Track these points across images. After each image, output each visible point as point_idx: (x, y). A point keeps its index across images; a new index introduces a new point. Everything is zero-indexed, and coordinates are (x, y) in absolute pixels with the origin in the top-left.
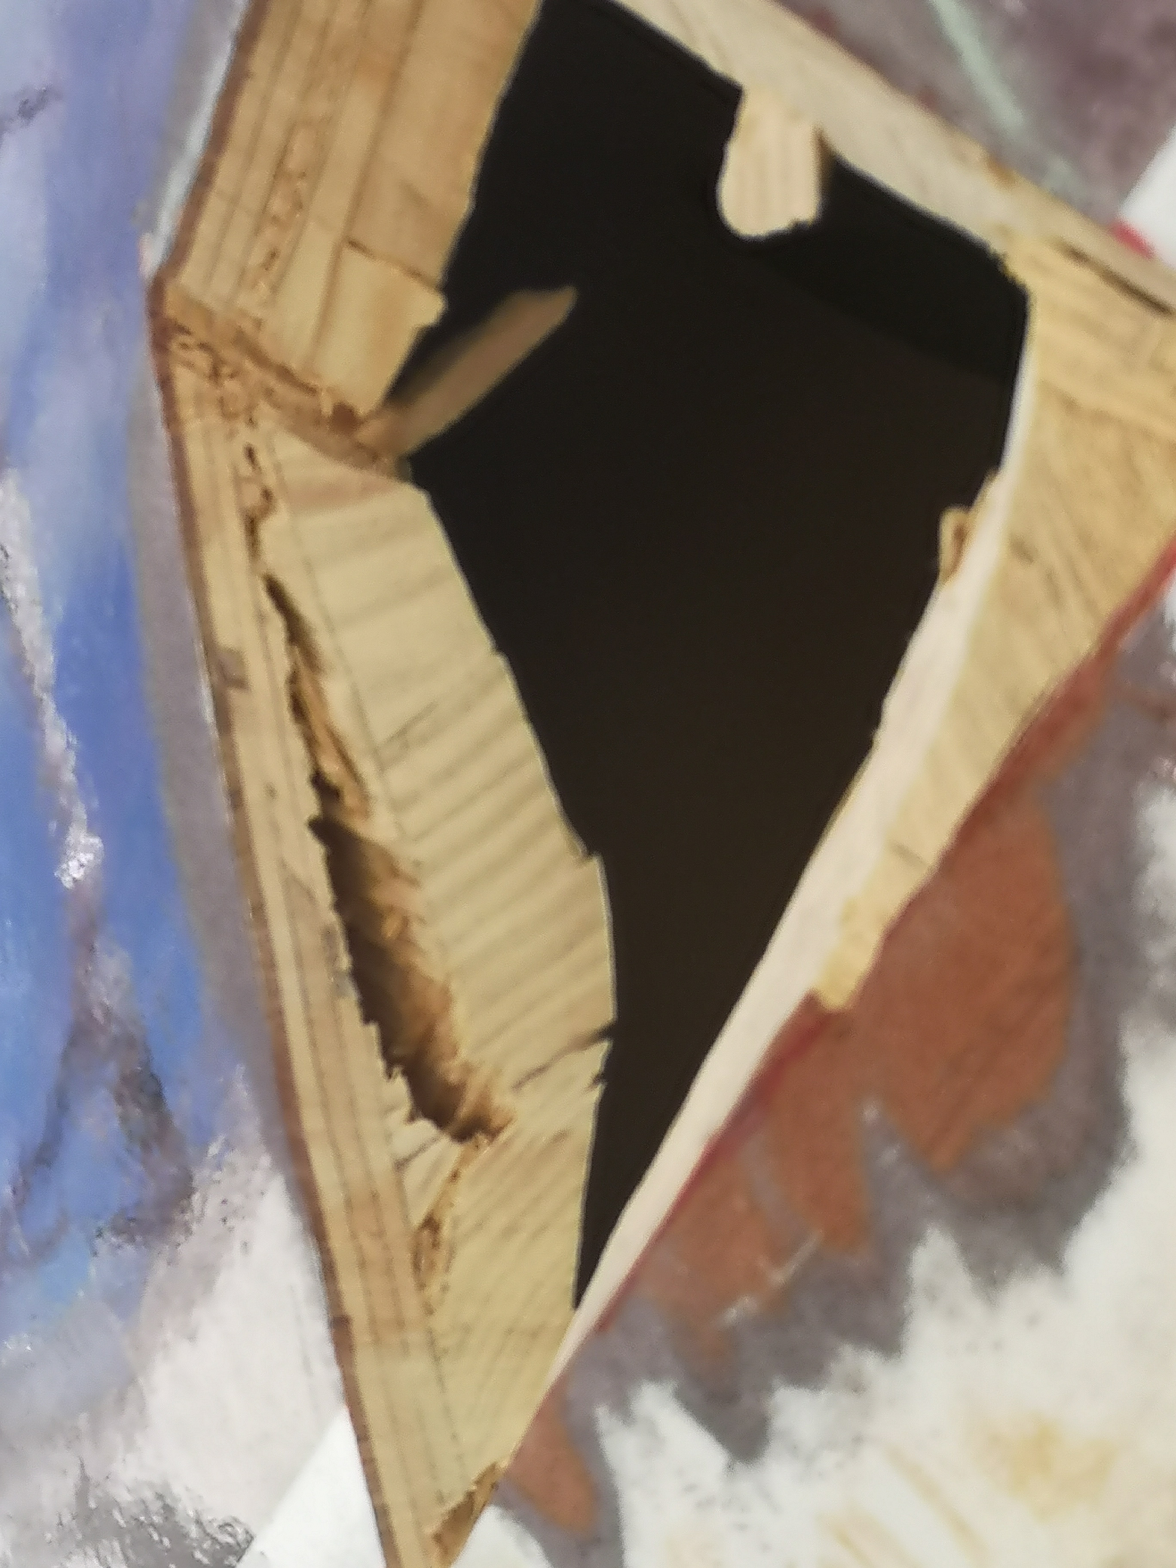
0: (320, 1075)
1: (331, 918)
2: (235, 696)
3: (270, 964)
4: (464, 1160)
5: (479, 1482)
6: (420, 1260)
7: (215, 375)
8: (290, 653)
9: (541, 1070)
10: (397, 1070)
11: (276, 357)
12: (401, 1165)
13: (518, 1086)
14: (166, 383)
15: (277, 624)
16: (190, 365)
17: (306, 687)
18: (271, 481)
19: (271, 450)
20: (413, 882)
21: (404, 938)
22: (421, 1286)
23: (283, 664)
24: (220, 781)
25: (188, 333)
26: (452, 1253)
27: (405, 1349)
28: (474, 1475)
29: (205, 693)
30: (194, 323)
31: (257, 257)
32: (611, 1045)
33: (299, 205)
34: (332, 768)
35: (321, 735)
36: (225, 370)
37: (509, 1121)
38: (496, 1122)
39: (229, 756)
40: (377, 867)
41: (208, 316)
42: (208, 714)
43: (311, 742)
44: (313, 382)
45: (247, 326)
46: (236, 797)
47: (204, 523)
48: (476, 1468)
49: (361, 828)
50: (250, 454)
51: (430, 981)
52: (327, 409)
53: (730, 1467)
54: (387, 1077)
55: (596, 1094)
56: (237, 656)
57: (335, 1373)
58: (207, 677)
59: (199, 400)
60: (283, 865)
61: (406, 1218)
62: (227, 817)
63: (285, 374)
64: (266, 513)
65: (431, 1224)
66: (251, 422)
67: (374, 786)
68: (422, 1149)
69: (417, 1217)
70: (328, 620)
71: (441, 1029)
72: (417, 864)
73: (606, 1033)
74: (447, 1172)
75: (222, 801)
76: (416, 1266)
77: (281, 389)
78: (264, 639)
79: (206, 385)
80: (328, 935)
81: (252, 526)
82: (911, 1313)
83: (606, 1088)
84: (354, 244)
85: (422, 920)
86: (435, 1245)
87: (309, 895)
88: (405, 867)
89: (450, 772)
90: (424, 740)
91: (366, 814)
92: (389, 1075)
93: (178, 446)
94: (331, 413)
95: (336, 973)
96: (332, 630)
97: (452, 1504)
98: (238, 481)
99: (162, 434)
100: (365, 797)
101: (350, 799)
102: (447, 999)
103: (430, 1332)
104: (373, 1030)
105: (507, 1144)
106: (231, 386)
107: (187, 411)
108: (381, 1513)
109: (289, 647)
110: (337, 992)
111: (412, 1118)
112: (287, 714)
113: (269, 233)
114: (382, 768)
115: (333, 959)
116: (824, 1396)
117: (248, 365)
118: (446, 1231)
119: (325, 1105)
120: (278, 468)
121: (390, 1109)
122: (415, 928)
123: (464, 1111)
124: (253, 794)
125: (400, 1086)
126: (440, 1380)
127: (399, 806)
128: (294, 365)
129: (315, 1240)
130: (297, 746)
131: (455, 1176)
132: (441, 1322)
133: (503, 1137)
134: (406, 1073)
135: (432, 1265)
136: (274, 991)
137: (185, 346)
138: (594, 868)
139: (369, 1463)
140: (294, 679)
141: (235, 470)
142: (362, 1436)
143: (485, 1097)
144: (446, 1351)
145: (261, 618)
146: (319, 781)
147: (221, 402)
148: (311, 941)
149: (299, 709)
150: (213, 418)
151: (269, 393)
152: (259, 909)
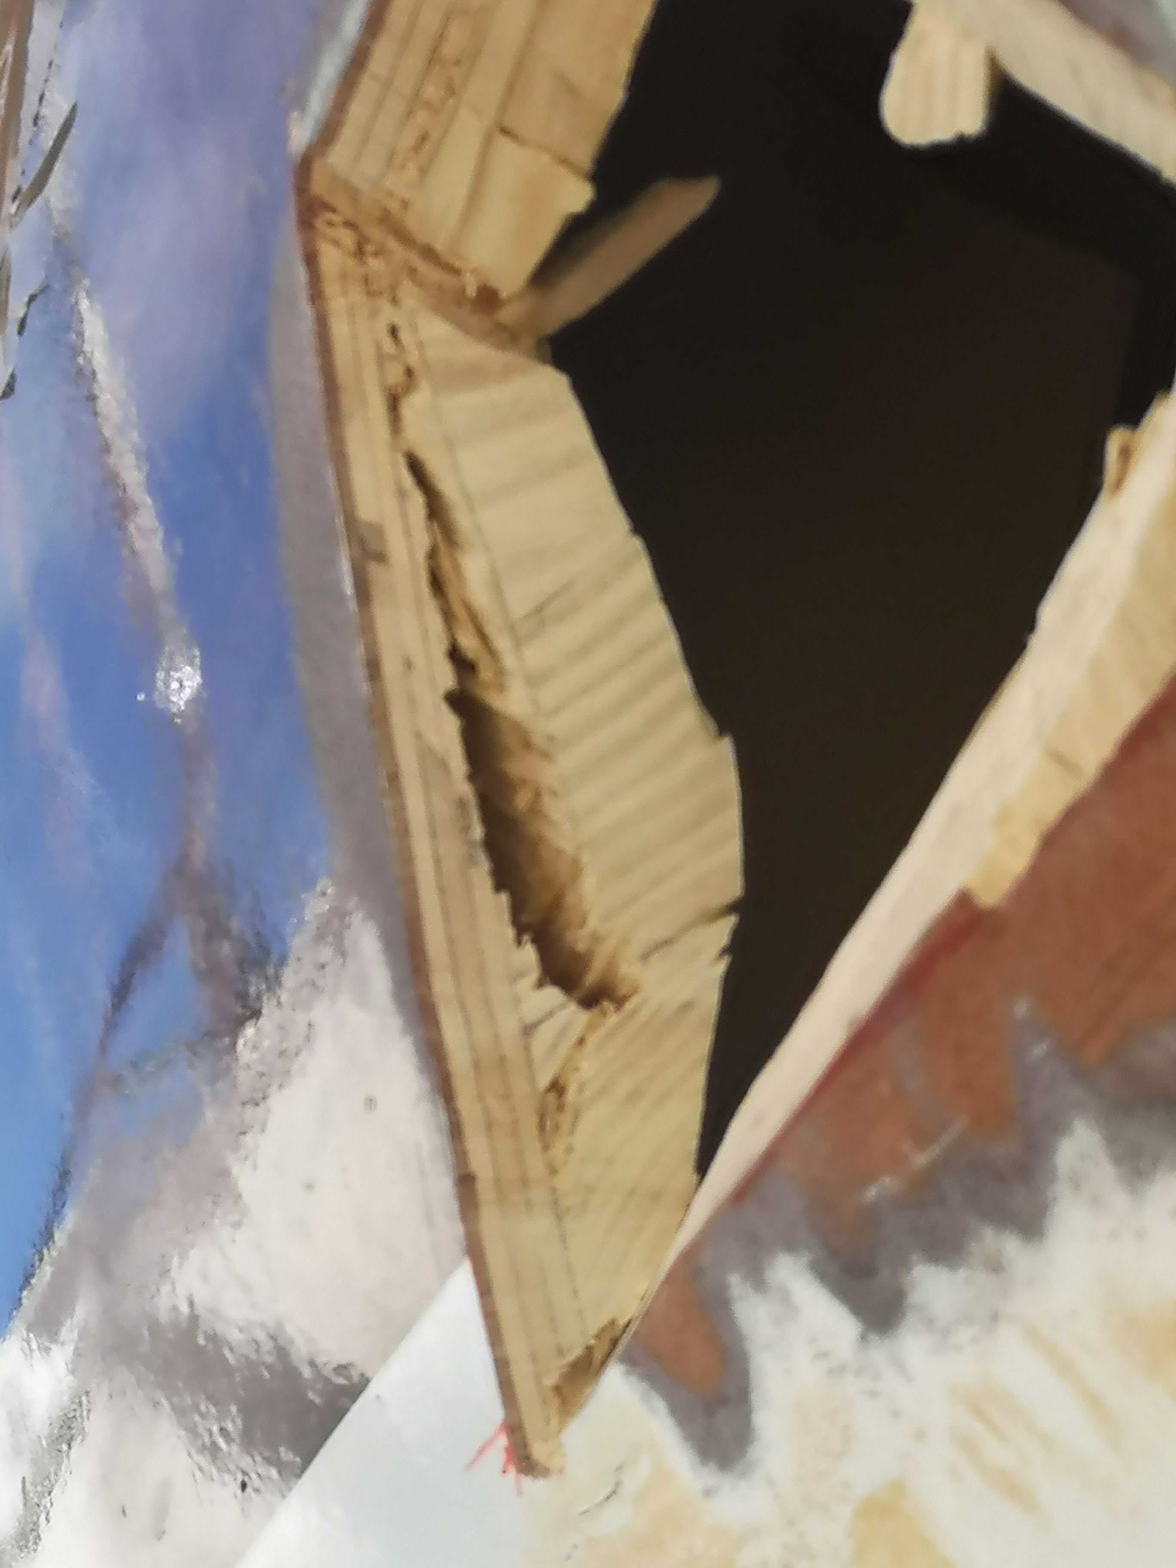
0: (451, 940)
1: (466, 790)
2: (374, 570)
3: (404, 832)
4: (591, 1027)
5: (598, 1337)
6: (545, 1124)
7: (360, 253)
8: (429, 529)
9: (667, 943)
10: (526, 938)
11: (421, 237)
12: (528, 1030)
13: (645, 957)
14: (311, 259)
15: (417, 500)
16: (336, 243)
17: (445, 563)
18: (413, 359)
19: (414, 328)
20: (546, 756)
21: (535, 809)
22: (546, 1147)
23: (422, 540)
24: (359, 651)
25: (334, 211)
26: (576, 1116)
27: (529, 1206)
28: (594, 1329)
29: (346, 567)
30: (341, 202)
31: (408, 139)
32: (738, 920)
33: (451, 91)
34: (468, 643)
35: (459, 611)
36: (369, 248)
37: (635, 990)
38: (623, 990)
39: (367, 628)
40: (510, 739)
41: (354, 195)
42: (348, 588)
43: (448, 616)
44: (457, 264)
45: (394, 206)
46: (374, 668)
47: (347, 400)
48: (596, 1322)
49: (495, 701)
50: (394, 332)
51: (559, 852)
52: (471, 291)
53: (863, 1338)
54: (516, 944)
55: (721, 967)
56: (378, 531)
57: (459, 1229)
58: (347, 549)
59: (344, 276)
60: (418, 735)
61: (532, 1079)
62: (364, 688)
63: (429, 253)
64: (408, 390)
65: (557, 1087)
66: (395, 301)
67: (509, 661)
68: (550, 1014)
69: (544, 1081)
70: (467, 497)
71: (570, 899)
72: (551, 738)
73: (734, 908)
74: (573, 1037)
75: (360, 673)
76: (542, 1127)
77: (423, 267)
78: (404, 516)
79: (351, 262)
80: (462, 804)
81: (394, 403)
82: (1055, 1199)
83: (732, 961)
84: (505, 131)
85: (555, 794)
86: (561, 1108)
87: (444, 765)
88: (538, 740)
89: (584, 650)
90: (560, 618)
91: (501, 688)
92: (519, 942)
93: (322, 322)
94: (474, 295)
95: (470, 843)
96: (471, 508)
97: (571, 1357)
98: (381, 358)
99: (306, 310)
100: (500, 672)
101: (485, 674)
102: (576, 869)
103: (554, 1191)
104: (504, 898)
105: (635, 1012)
106: (375, 264)
107: (331, 287)
108: (502, 1365)
109: (429, 523)
110: (471, 860)
111: (540, 984)
112: (425, 589)
113: (421, 117)
114: (518, 644)
115: (466, 829)
116: (962, 1274)
117: (392, 244)
118: (571, 1095)
119: (455, 970)
120: (420, 345)
121: (521, 975)
122: (547, 802)
123: (590, 979)
124: (390, 667)
125: (529, 954)
126: (563, 1238)
127: (535, 681)
128: (439, 246)
129: (443, 1101)
130: (435, 621)
131: (581, 1041)
132: (563, 1182)
133: (629, 1006)
134: (534, 941)
135: (557, 1128)
136: (407, 858)
137: (331, 224)
138: (726, 747)
139: (490, 1316)
140: (433, 554)
141: (378, 346)
142: (485, 1290)
143: (611, 965)
144: (569, 1209)
145: (402, 494)
146: (455, 655)
147: (366, 280)
148: (445, 810)
149: (437, 584)
150: (357, 295)
151: (412, 271)
152: (394, 778)
